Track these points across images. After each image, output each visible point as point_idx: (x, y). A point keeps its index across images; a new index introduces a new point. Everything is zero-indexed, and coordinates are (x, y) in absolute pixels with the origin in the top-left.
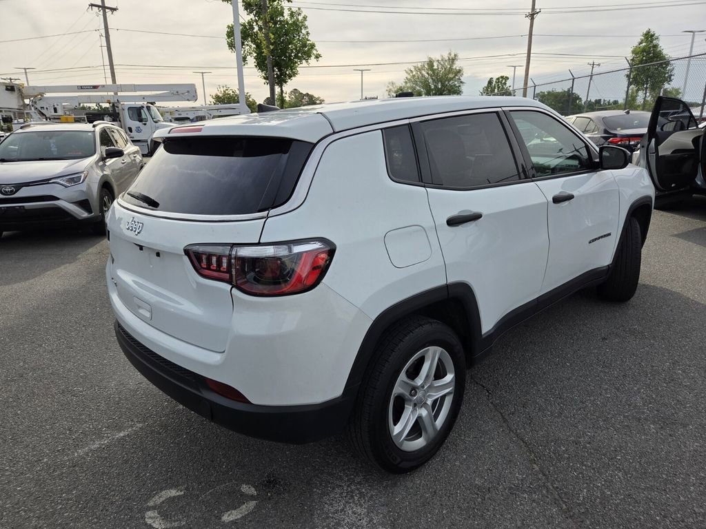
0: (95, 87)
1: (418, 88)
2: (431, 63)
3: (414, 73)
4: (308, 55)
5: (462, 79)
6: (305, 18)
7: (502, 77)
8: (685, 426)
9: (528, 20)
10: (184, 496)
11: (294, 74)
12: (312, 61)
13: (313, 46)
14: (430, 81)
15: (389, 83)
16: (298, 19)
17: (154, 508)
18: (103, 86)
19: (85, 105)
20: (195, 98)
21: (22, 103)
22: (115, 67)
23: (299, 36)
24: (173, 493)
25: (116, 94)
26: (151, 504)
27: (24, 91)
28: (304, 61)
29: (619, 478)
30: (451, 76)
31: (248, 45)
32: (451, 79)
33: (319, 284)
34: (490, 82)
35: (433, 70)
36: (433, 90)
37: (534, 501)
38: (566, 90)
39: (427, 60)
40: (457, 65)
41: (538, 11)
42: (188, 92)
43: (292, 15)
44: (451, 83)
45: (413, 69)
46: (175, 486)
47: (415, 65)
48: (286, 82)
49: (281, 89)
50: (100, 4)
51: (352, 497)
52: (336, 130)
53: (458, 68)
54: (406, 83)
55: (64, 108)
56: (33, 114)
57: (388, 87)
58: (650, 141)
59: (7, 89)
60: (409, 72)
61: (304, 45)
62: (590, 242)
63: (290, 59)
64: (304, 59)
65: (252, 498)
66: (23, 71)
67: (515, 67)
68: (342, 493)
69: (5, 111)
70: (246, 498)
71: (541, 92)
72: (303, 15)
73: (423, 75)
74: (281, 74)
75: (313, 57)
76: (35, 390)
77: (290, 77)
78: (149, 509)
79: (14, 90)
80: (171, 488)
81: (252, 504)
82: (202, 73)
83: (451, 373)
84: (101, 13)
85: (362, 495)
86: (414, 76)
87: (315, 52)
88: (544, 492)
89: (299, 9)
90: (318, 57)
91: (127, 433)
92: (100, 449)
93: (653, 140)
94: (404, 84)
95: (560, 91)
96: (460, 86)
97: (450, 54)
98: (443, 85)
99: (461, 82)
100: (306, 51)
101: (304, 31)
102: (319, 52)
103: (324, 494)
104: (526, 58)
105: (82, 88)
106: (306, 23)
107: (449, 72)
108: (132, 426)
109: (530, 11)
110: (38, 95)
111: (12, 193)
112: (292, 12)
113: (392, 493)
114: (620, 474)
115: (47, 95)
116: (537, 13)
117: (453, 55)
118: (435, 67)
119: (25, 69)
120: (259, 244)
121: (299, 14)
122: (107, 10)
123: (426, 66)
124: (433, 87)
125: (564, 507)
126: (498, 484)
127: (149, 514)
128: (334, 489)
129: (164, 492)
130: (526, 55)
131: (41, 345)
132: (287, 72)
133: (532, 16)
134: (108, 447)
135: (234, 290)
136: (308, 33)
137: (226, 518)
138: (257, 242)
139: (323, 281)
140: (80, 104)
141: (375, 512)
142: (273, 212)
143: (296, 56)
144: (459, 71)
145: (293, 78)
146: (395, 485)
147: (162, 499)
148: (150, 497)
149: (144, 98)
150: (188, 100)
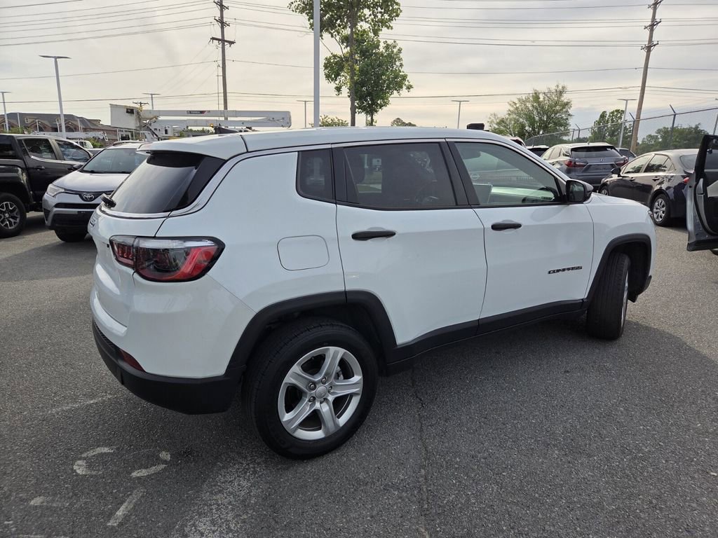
0: (202, 112)
1: (521, 120)
2: (536, 97)
3: (518, 105)
4: (399, 86)
5: (570, 111)
6: (400, 50)
7: (617, 111)
8: (589, 456)
9: (644, 53)
10: (112, 454)
11: (386, 104)
12: (404, 91)
13: (404, 78)
14: (535, 112)
15: (491, 115)
16: (393, 52)
17: (85, 459)
18: (209, 111)
19: (205, 128)
20: (289, 124)
21: (138, 125)
22: (228, 94)
23: (393, 68)
24: (106, 450)
25: (226, 119)
26: (83, 455)
27: (141, 114)
28: (395, 92)
29: (493, 490)
30: (558, 108)
31: (343, 76)
32: (558, 112)
33: (204, 275)
34: (603, 116)
35: (539, 103)
36: (537, 122)
37: (401, 498)
38: (694, 127)
39: (532, 92)
40: (565, 98)
41: (655, 43)
42: (283, 119)
43: (387, 47)
44: (557, 116)
45: (517, 101)
46: (109, 445)
47: (519, 97)
48: (376, 111)
49: (372, 118)
50: (220, 38)
51: (246, 473)
52: (249, 150)
53: (565, 101)
54: (509, 114)
55: (174, 130)
56: (147, 135)
57: (490, 118)
58: (697, 182)
59: (127, 112)
60: (513, 104)
61: (396, 77)
62: (549, 273)
63: (382, 90)
64: (396, 90)
65: (165, 462)
66: (150, 96)
67: (627, 100)
68: (239, 469)
69: (126, 131)
70: (159, 461)
71: (665, 128)
72: (398, 48)
73: (527, 108)
74: (372, 104)
75: (404, 87)
76: (46, 361)
77: (381, 106)
78: (80, 459)
79: (133, 113)
80: (106, 446)
81: (163, 466)
82: (305, 102)
83: (358, 375)
84: (220, 46)
85: (255, 472)
86: (517, 108)
87: (407, 83)
88: (416, 492)
89: (395, 42)
90: (409, 88)
91: (96, 401)
92: (70, 411)
93: (701, 180)
94: (507, 116)
95: (685, 126)
96: (567, 119)
97: (558, 86)
98: (548, 117)
99: (569, 115)
100: (398, 82)
101: (398, 63)
102: (411, 84)
103: (223, 467)
104: (639, 92)
105: (190, 113)
106: (401, 55)
107: (556, 104)
108: (103, 397)
109: (647, 43)
110: (155, 117)
111: (91, 199)
112: (388, 45)
113: (281, 475)
114: (495, 488)
115: (161, 118)
116: (655, 45)
117: (560, 88)
118: (541, 99)
119: (152, 95)
120: (154, 237)
121: (395, 47)
122: (226, 43)
123: (531, 99)
124: (537, 118)
125: (426, 506)
126: (378, 481)
127: (80, 462)
128: (235, 465)
129: (98, 449)
130: (640, 88)
131: (69, 327)
132: (379, 102)
133: (649, 49)
134: (77, 409)
135: (136, 275)
136: (401, 65)
137: (135, 474)
138: (153, 236)
139: (208, 273)
140: (187, 127)
141: (257, 486)
142: (174, 213)
143: (388, 87)
144: (567, 104)
145: (384, 108)
146: (288, 469)
147: (94, 453)
148: (86, 450)
149: (243, 123)
150: (282, 126)
